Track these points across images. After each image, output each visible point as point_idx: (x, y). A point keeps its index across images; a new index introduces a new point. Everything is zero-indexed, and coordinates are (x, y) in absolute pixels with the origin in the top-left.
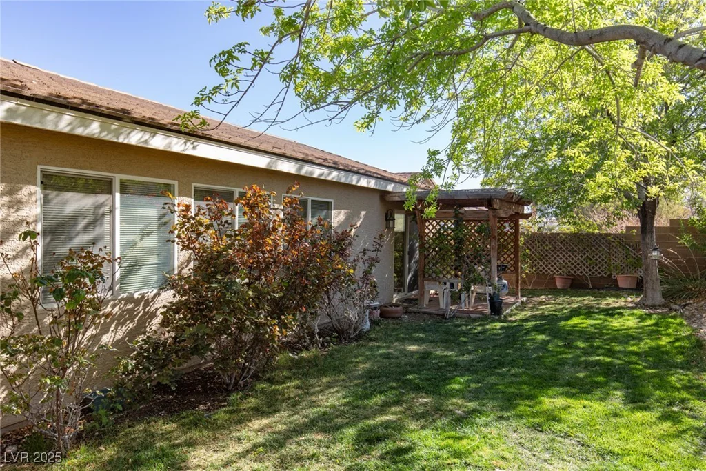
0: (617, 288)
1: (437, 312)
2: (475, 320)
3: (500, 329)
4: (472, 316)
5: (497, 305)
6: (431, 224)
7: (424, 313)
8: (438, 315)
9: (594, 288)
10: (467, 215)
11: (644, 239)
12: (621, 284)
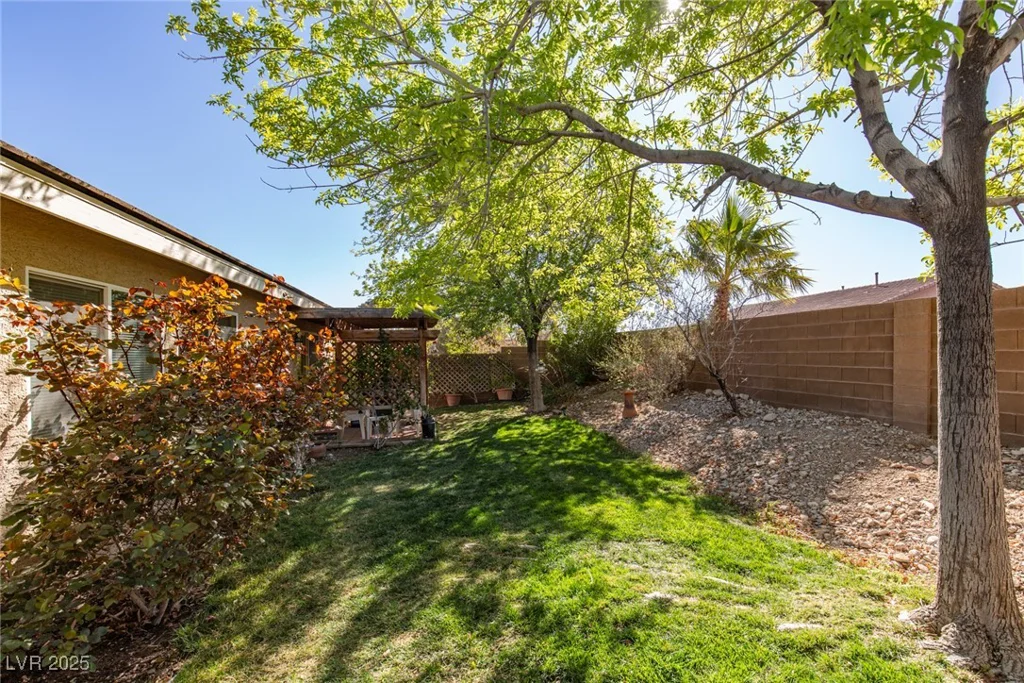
0: (497, 400)
1: (362, 444)
2: (411, 446)
3: (444, 451)
4: (406, 442)
5: (430, 427)
6: (349, 345)
7: (347, 448)
8: (364, 447)
9: (479, 402)
10: (393, 335)
11: (530, 357)
12: (501, 397)
